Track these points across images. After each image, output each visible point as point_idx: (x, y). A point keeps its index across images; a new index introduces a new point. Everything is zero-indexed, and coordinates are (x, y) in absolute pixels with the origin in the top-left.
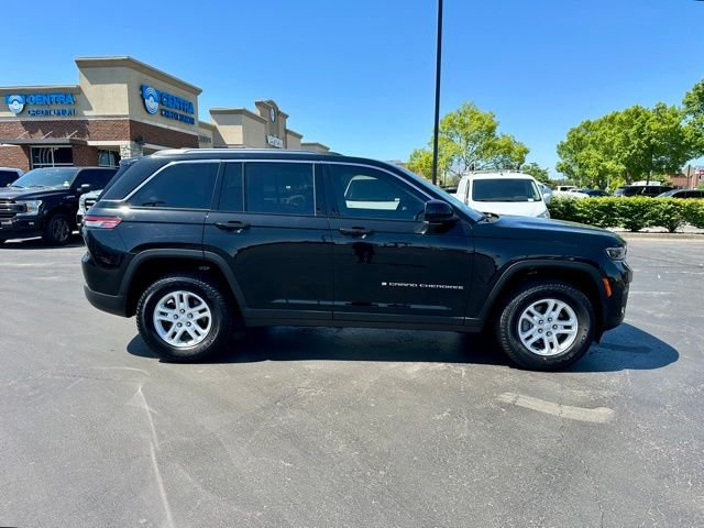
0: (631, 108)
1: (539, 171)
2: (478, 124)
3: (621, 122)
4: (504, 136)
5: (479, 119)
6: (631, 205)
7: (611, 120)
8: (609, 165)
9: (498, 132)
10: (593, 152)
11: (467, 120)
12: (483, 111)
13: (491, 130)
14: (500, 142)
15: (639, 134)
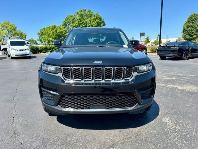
0: (53, 25)
1: (34, 41)
2: (11, 27)
3: (51, 28)
4: (19, 31)
5: (11, 25)
6: (50, 47)
7: (49, 28)
8: (51, 39)
9: (17, 29)
10: (46, 36)
11: (7, 25)
12: (11, 23)
13: (15, 29)
14: (19, 32)
15: (56, 31)
